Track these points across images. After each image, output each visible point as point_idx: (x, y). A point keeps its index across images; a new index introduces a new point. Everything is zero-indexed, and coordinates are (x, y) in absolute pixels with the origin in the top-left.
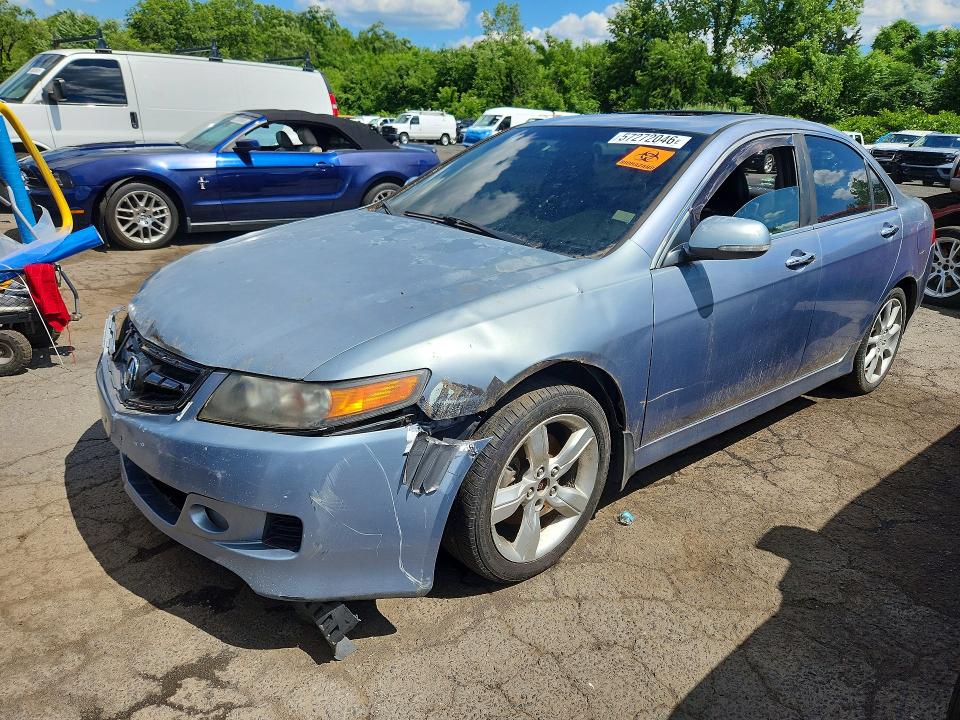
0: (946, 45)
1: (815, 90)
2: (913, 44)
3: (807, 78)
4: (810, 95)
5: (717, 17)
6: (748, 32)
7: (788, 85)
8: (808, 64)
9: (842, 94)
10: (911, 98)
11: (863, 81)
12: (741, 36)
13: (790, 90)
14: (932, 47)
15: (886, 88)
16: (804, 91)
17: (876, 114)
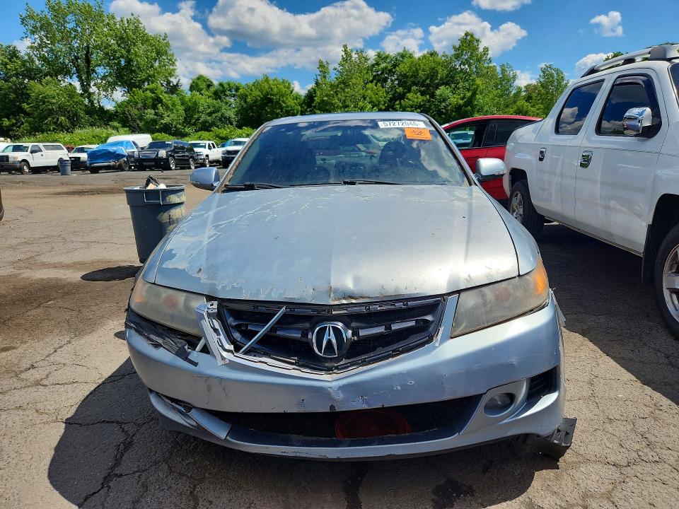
0: (230, 90)
1: (168, 116)
2: (212, 89)
3: (161, 109)
4: (166, 120)
5: (78, 67)
6: (104, 78)
7: (150, 114)
8: (159, 100)
9: (185, 118)
10: (225, 120)
11: (194, 111)
12: (99, 81)
13: (152, 116)
14: (224, 91)
15: (210, 114)
16: (162, 117)
17: (211, 131)
